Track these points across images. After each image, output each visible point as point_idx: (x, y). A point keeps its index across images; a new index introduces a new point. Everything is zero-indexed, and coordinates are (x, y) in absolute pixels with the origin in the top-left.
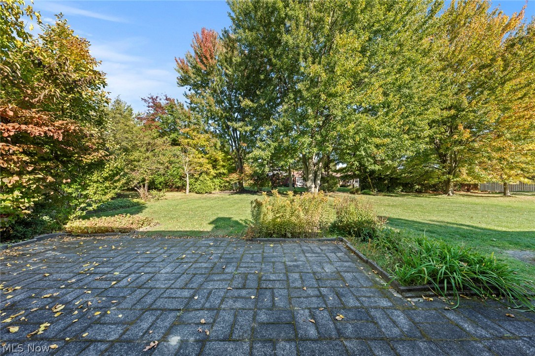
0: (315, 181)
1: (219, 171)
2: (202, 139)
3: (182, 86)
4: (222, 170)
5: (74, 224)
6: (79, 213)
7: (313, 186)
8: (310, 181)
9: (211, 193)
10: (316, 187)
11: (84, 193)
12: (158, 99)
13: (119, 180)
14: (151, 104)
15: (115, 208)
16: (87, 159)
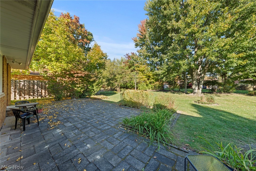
0: (198, 85)
1: (151, 81)
2: (142, 67)
3: (137, 47)
4: (152, 80)
5: (92, 96)
6: (93, 94)
7: (197, 88)
8: (194, 85)
9: (146, 90)
10: (199, 89)
11: (93, 89)
12: (129, 54)
13: (100, 85)
14: (127, 57)
15: (108, 94)
16: (92, 80)
